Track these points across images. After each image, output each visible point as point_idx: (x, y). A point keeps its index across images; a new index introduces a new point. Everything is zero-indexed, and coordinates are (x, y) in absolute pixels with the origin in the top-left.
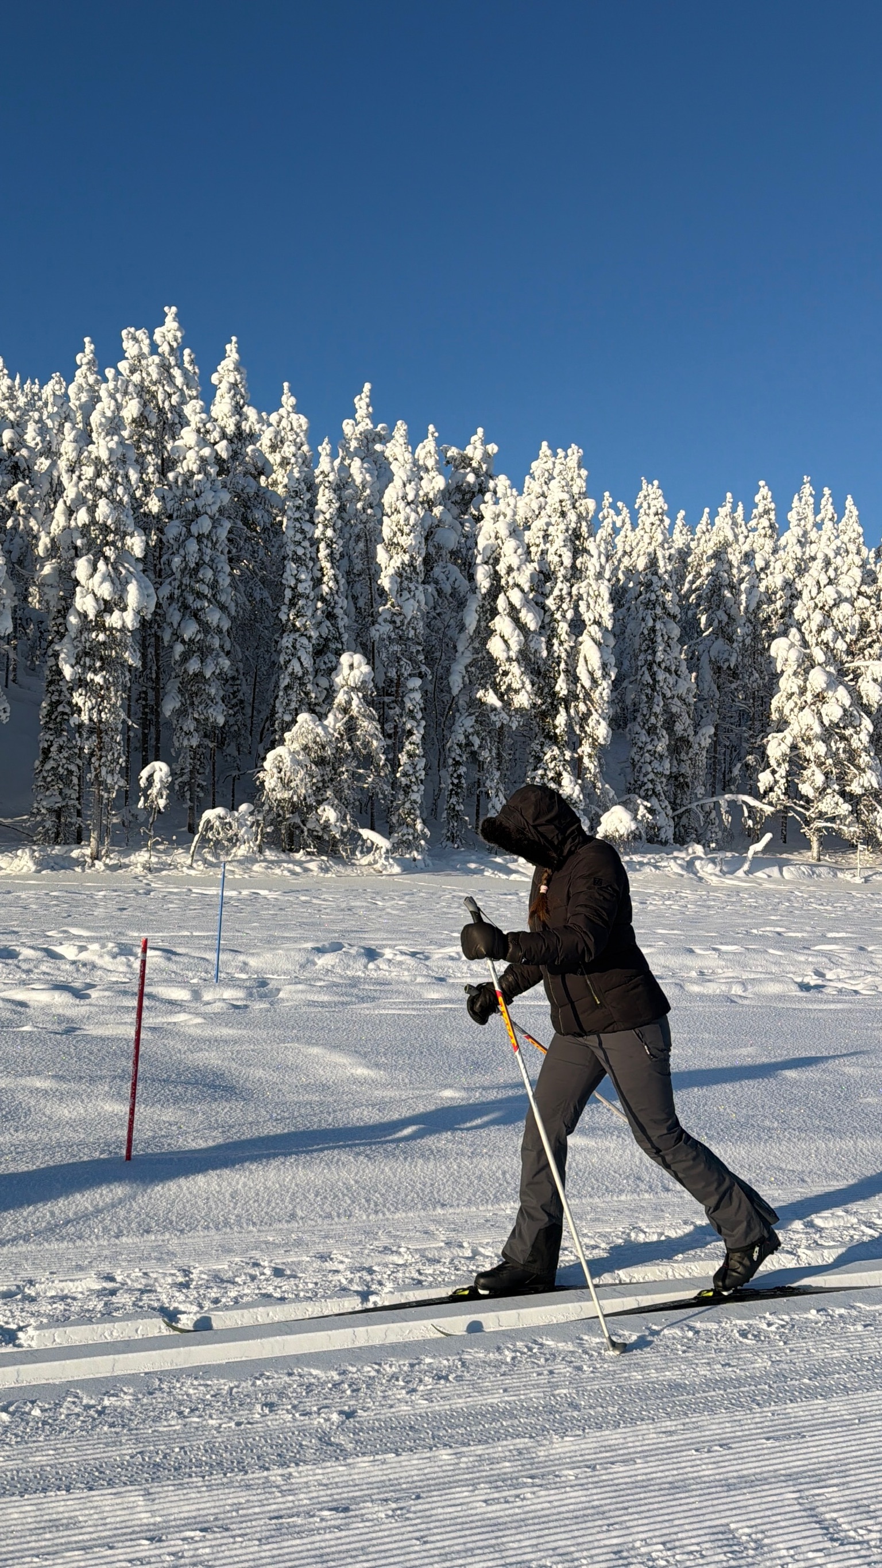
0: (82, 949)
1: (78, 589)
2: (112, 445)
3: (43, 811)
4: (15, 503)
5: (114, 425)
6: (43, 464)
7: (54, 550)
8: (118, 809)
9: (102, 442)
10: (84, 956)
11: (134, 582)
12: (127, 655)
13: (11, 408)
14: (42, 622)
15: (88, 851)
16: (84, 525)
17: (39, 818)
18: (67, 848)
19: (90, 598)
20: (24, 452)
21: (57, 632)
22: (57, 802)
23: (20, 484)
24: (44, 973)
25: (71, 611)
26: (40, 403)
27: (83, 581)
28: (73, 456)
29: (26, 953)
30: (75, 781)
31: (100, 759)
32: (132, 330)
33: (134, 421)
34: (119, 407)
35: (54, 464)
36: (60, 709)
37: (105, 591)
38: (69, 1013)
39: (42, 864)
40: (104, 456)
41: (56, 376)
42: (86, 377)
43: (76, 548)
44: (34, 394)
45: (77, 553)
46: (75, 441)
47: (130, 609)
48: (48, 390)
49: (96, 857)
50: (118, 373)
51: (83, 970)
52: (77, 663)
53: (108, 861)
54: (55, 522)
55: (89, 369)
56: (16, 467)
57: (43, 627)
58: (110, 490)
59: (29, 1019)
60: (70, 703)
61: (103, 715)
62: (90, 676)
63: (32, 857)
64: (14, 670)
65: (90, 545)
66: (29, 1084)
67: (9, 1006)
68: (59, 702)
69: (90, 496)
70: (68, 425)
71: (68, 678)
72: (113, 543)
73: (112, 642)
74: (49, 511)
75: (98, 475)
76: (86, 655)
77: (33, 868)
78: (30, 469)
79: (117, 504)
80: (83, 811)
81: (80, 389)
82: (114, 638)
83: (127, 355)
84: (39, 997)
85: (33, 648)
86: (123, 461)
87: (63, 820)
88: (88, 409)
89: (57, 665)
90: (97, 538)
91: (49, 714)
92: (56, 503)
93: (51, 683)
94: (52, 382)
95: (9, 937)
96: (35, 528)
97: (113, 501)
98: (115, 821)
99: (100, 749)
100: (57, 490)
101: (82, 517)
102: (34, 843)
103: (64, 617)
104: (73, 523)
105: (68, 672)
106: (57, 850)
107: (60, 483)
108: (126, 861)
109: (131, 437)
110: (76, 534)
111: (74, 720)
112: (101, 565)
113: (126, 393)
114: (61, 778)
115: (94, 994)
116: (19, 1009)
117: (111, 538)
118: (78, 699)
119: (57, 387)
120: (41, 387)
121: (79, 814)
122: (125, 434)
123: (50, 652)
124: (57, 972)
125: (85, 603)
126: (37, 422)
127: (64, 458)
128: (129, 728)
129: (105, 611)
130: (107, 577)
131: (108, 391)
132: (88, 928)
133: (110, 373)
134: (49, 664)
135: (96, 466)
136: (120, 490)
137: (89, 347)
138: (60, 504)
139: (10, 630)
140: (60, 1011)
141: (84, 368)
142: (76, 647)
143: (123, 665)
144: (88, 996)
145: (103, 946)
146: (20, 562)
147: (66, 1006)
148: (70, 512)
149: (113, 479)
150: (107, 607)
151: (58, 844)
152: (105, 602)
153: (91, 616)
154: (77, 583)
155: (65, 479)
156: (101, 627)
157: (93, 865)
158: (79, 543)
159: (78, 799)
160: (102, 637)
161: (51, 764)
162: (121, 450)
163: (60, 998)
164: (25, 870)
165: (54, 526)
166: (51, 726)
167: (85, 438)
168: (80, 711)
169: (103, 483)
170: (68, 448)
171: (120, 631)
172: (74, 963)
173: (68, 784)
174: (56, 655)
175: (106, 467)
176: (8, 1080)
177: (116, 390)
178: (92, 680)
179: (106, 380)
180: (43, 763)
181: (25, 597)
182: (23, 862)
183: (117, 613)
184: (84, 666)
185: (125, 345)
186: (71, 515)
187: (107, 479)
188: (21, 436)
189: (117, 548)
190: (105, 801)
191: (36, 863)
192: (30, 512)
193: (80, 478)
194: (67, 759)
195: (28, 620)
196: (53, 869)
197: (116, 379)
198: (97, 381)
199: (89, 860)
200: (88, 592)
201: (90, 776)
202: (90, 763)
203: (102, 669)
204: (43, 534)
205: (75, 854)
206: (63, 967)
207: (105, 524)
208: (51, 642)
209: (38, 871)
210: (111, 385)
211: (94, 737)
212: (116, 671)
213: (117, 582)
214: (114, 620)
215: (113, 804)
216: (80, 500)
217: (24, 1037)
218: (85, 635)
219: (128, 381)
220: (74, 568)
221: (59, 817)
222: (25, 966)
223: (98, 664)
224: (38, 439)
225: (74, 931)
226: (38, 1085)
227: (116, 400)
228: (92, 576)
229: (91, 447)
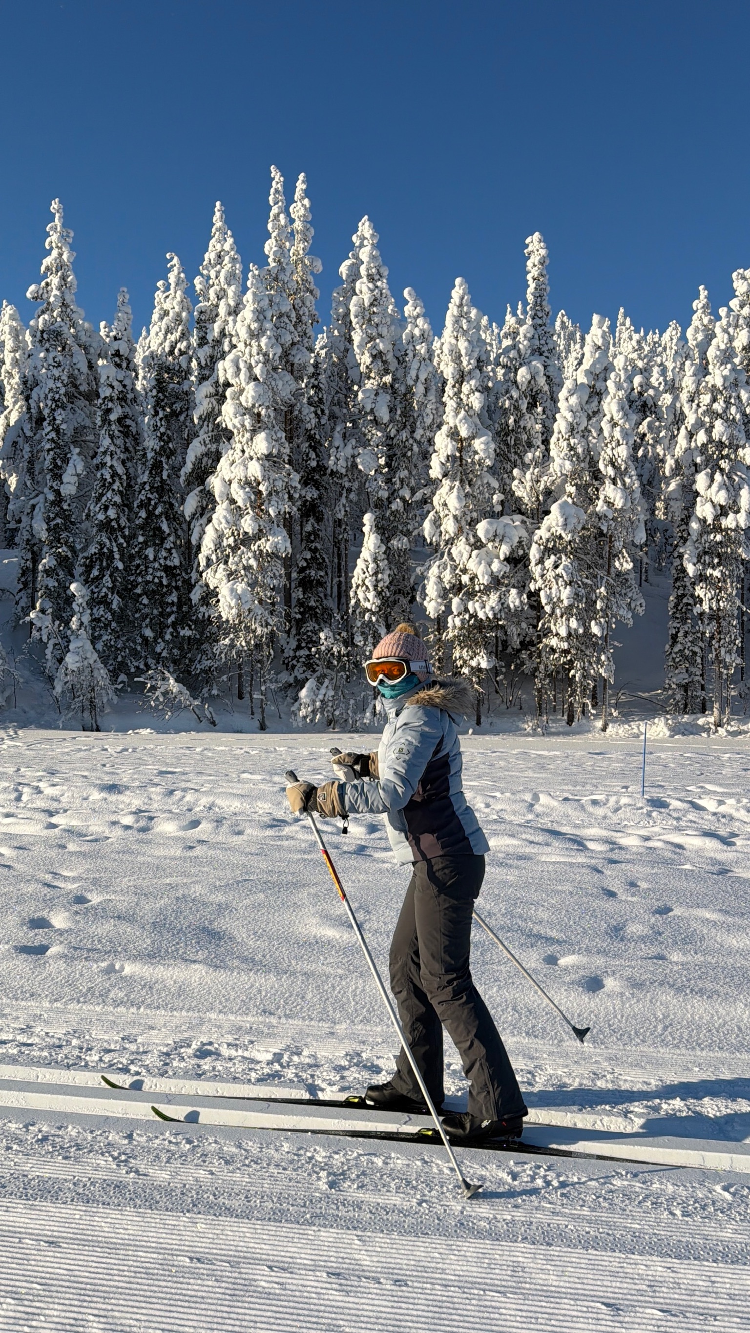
0: (721, 803)
1: (699, 499)
2: (726, 372)
3: (674, 686)
4: (644, 435)
5: (727, 356)
6: (667, 399)
7: (678, 468)
8: (736, 683)
9: (717, 372)
10: (722, 809)
11: (746, 487)
12: (740, 551)
13: (640, 358)
14: (666, 530)
15: (711, 719)
16: (703, 445)
17: (670, 692)
18: (694, 716)
19: (709, 506)
20: (651, 392)
21: (681, 537)
22: (684, 678)
23: (649, 419)
24: (691, 821)
25: (693, 518)
26: (660, 349)
27: (702, 492)
28: (692, 388)
29: (675, 804)
30: (699, 660)
31: (719, 642)
32: (741, 271)
33: (744, 348)
34: (731, 339)
35: (676, 398)
36: (685, 600)
37: (721, 498)
38: (720, 857)
39: (675, 730)
40: (719, 382)
41: (673, 324)
42: (701, 319)
43: (696, 465)
44: (655, 343)
45: (697, 469)
46: (694, 375)
47: (742, 511)
48: (666, 336)
49: (719, 724)
50: (730, 310)
51: (723, 820)
52: (699, 561)
53: (729, 728)
54: (678, 446)
55: (704, 312)
56: (645, 405)
57: (668, 534)
58: (725, 412)
59: (687, 860)
60: (692, 596)
61: (721, 604)
62: (709, 571)
63: (666, 724)
64: (646, 571)
65: (708, 461)
66: (700, 915)
67: (669, 847)
68: (684, 595)
69: (707, 419)
70: (688, 363)
71: (691, 575)
72: (727, 456)
73: (728, 541)
74: (673, 437)
75: (714, 400)
76: (705, 554)
77: (668, 733)
78: (655, 405)
79: (730, 422)
80: (706, 686)
81: (697, 330)
82: (730, 538)
83: (737, 293)
84: (693, 842)
85: (660, 552)
86: (735, 385)
87: (689, 693)
88: (704, 347)
89: (682, 565)
90: (714, 453)
91: (676, 606)
92: (678, 429)
93: (677, 580)
94: (670, 329)
95: (657, 790)
96: (661, 453)
97: (727, 420)
98: (733, 693)
99: (719, 633)
100: (679, 419)
101: (701, 437)
102: (668, 713)
103: (687, 524)
104: (693, 444)
105: (691, 569)
106: (686, 718)
107: (682, 413)
108: (745, 728)
109: (742, 363)
110: (696, 453)
111: (697, 609)
112: (718, 477)
113: (736, 326)
114: (687, 658)
115: (739, 842)
116: (678, 850)
117: (725, 452)
118: (699, 592)
119: (674, 332)
120: (661, 336)
121: (703, 688)
122: (737, 361)
123: (676, 554)
124: (701, 821)
125: (704, 511)
126: (659, 366)
127: (685, 391)
128: (743, 613)
129: (721, 515)
130: (723, 486)
131: (722, 327)
132: (721, 785)
133: (723, 311)
134: (675, 564)
135: (712, 392)
136: (733, 410)
137: (703, 293)
138: (683, 431)
139: (644, 539)
140: (712, 855)
141: (700, 311)
142: (697, 548)
143: (737, 560)
144: (734, 844)
145: (739, 801)
146: (650, 483)
147: (716, 851)
148: (691, 435)
149: (727, 402)
150: (723, 511)
151: (686, 713)
152: (721, 507)
153: (710, 521)
154: (697, 494)
155: (686, 409)
156: (718, 528)
157: (717, 731)
158: (698, 460)
159: (702, 675)
160: (719, 538)
161: (677, 648)
162: (734, 375)
163: (710, 844)
164: (661, 735)
165: (677, 449)
166: (678, 615)
167: (703, 370)
168: (701, 601)
169: (718, 407)
170: (688, 383)
171: (734, 530)
172: (715, 814)
173: (693, 663)
174: (681, 556)
175: (721, 392)
176: (682, 910)
177: (729, 325)
178: (711, 575)
179: (719, 318)
180: (672, 646)
181: (652, 510)
182: (659, 729)
183: (731, 516)
184: (704, 564)
185: (735, 285)
186: (691, 438)
187: (722, 402)
188: (648, 379)
189: (730, 460)
190: (725, 677)
191: (670, 730)
192: (657, 441)
193: (698, 406)
194: (692, 642)
195: (656, 530)
196: (683, 734)
197: (728, 316)
198: (710, 321)
199: (713, 727)
200: (706, 501)
201: (711, 656)
202: (710, 645)
203: (719, 564)
204: (668, 457)
205: (701, 721)
206: (706, 817)
207: (720, 441)
208: (677, 546)
209: (672, 736)
210: (724, 321)
211: (714, 623)
212: (731, 565)
213: (731, 489)
214: (729, 522)
215: (731, 679)
216: (699, 424)
217: (688, 875)
218: (705, 537)
219: (738, 316)
220: (694, 482)
221: (686, 691)
222: (675, 815)
223: (716, 561)
224: (661, 379)
225: (709, 787)
226: (708, 916)
227: (729, 334)
228: (710, 486)
229: (708, 378)
